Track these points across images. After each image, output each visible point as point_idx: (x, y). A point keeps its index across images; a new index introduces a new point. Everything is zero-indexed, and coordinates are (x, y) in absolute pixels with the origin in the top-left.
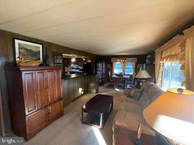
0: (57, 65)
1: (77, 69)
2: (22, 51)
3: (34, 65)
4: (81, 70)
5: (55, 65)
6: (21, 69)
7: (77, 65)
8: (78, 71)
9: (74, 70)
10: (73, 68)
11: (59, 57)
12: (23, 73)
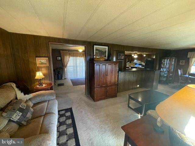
0: (120, 60)
1: (140, 64)
2: (97, 52)
3: (101, 60)
4: (143, 66)
5: (118, 60)
6: (95, 62)
7: (140, 61)
8: (140, 66)
9: (136, 66)
10: (136, 64)
11: (121, 54)
12: (95, 64)
